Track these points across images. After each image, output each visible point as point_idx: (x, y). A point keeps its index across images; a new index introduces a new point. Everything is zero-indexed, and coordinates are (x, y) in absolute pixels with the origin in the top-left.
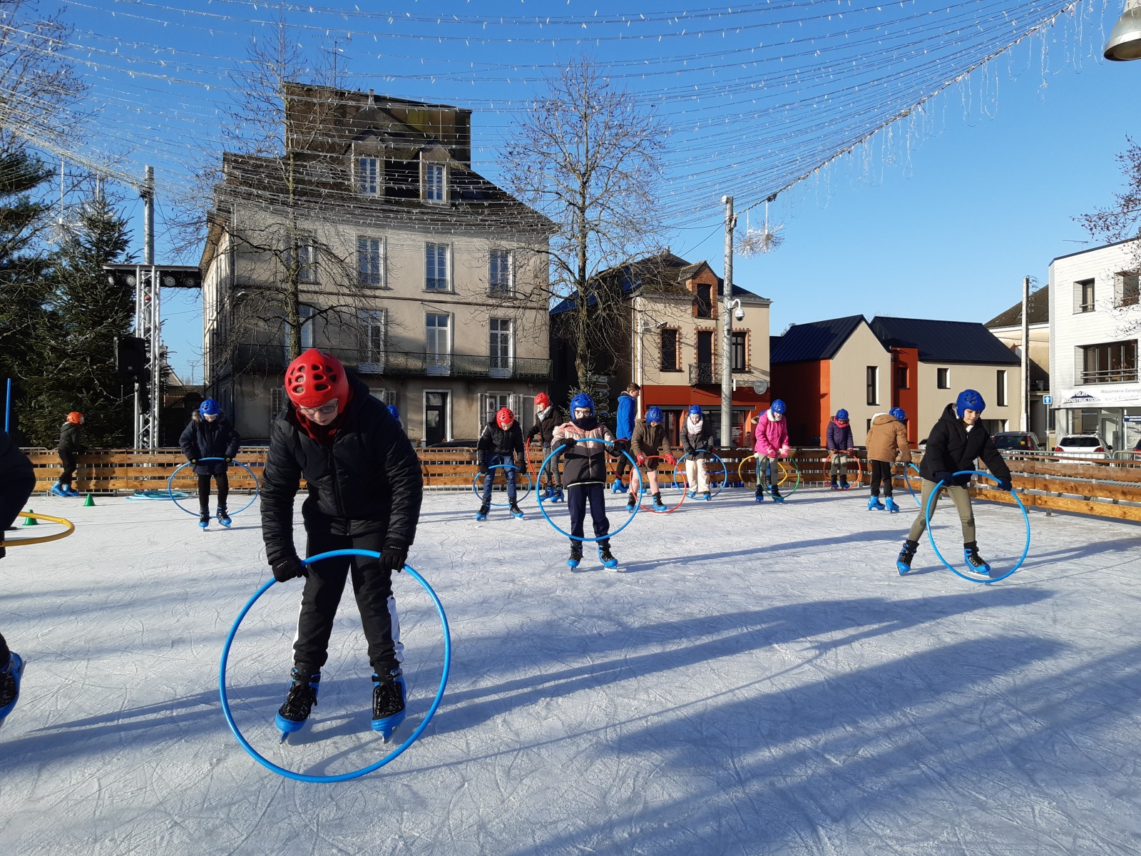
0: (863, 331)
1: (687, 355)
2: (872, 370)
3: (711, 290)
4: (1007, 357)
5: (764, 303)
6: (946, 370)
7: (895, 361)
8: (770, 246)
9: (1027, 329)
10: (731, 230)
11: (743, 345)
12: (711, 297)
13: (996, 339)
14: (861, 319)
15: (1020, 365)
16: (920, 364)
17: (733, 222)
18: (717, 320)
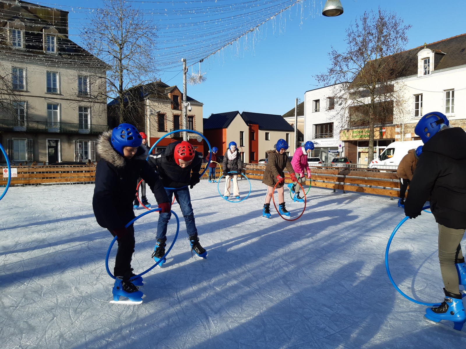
0: (238, 118)
1: (169, 125)
2: (242, 133)
3: (179, 98)
4: (289, 128)
5: (201, 105)
6: (268, 133)
7: (250, 129)
8: (201, 81)
9: (297, 118)
10: (185, 73)
11: (192, 121)
12: (179, 101)
13: (286, 121)
14: (237, 112)
15: (294, 131)
16: (259, 131)
17: (186, 70)
18: (181, 111)
